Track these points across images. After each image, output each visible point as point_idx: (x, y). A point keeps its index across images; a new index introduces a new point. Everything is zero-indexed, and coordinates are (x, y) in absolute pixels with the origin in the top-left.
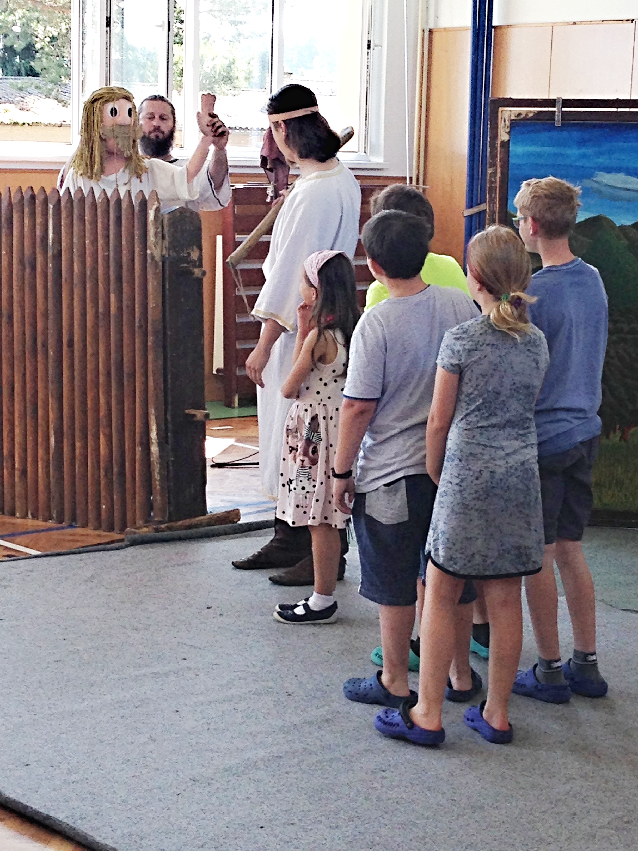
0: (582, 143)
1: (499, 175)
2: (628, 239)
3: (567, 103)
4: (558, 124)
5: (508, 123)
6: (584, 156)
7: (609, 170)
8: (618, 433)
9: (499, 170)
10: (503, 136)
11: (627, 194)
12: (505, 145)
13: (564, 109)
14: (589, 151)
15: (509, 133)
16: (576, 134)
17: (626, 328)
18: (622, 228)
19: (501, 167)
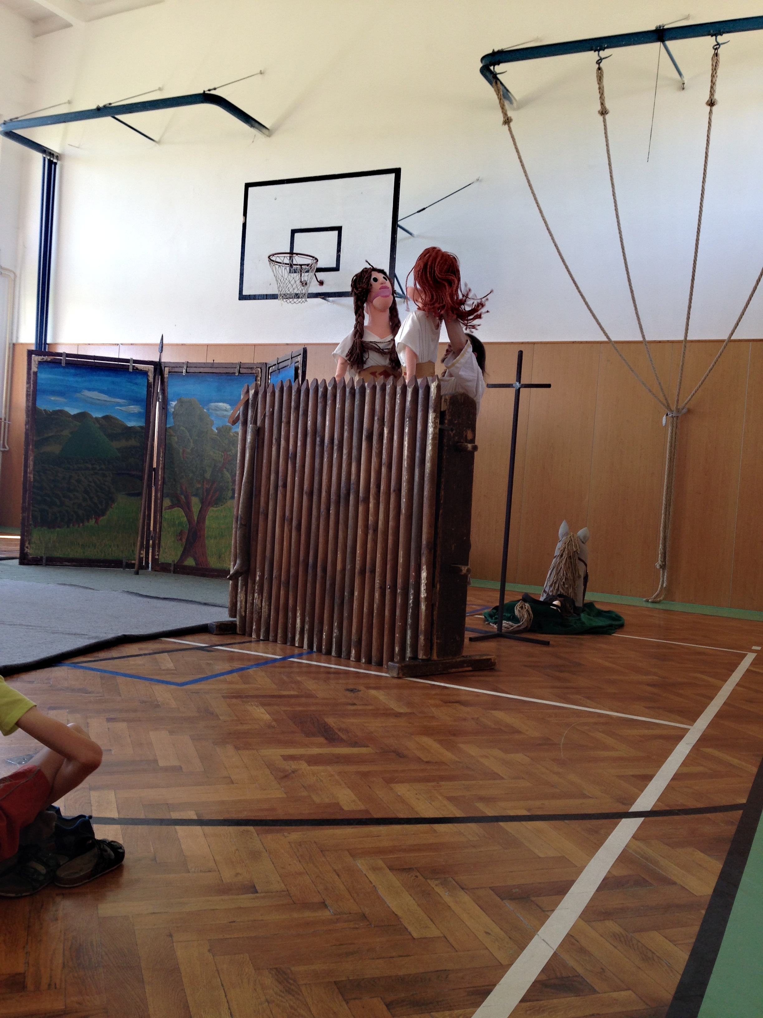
0: (75, 375)
1: (32, 388)
2: (99, 424)
3: (68, 355)
4: (63, 364)
5: (37, 363)
6: (77, 382)
7: (89, 390)
8: (94, 520)
9: (32, 385)
10: (34, 368)
11: (98, 402)
12: (35, 373)
13: (67, 358)
14: (79, 379)
15: (38, 368)
16: (73, 371)
17: (98, 468)
18: (96, 418)
19: (33, 384)
